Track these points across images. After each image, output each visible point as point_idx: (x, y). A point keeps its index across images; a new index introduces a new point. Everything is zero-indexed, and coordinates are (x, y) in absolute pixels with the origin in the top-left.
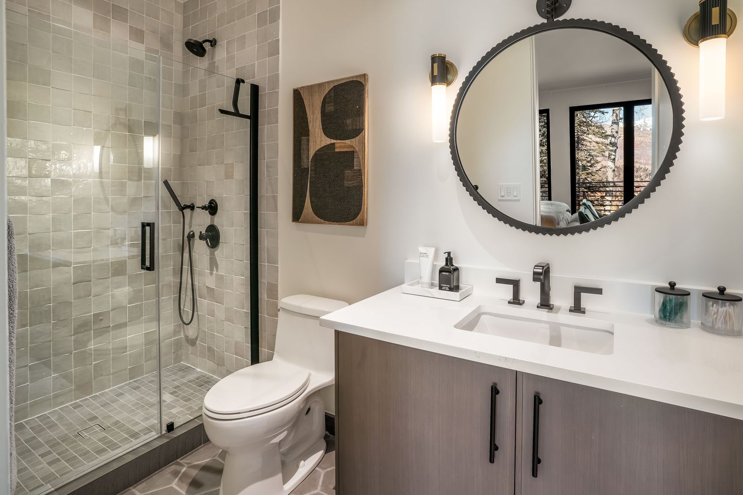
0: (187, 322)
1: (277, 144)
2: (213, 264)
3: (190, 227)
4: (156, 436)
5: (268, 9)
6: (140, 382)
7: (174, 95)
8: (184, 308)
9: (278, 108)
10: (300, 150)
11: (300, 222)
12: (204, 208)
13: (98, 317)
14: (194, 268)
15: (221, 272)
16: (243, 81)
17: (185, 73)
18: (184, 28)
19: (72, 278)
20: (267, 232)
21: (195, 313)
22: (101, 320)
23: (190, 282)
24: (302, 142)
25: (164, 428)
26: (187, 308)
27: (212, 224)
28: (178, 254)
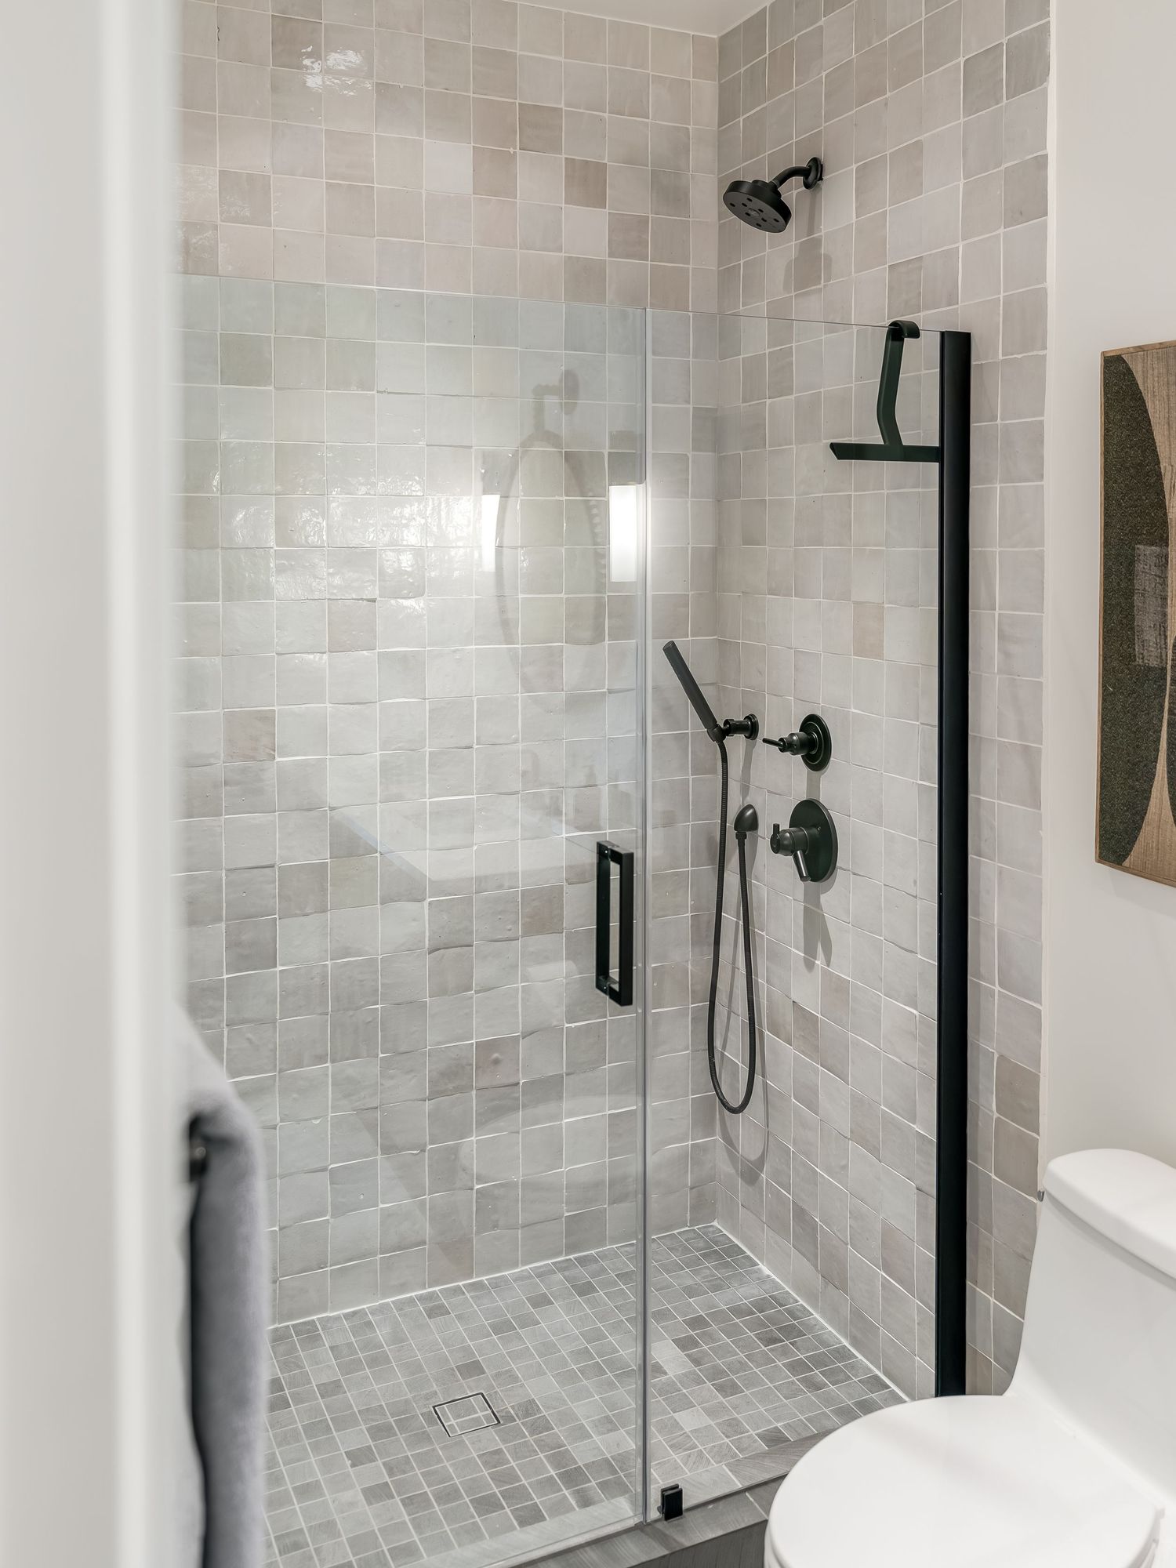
0: (735, 1104)
1: (1040, 557)
2: (816, 934)
3: (745, 790)
4: (631, 1523)
5: (1005, 41)
6: (594, 1266)
7: (695, 356)
8: (724, 1047)
9: (1041, 422)
10: (1129, 594)
11: (1127, 870)
12: (785, 746)
13: (491, 1053)
14: (756, 930)
15: (842, 969)
16: (914, 332)
17: (727, 275)
18: (720, 124)
19: (427, 934)
20: (1000, 873)
21: (758, 1078)
22: (496, 1062)
23: (743, 971)
24: (1139, 567)
25: (655, 1500)
26: (734, 1051)
27: (813, 797)
28: (709, 871)
